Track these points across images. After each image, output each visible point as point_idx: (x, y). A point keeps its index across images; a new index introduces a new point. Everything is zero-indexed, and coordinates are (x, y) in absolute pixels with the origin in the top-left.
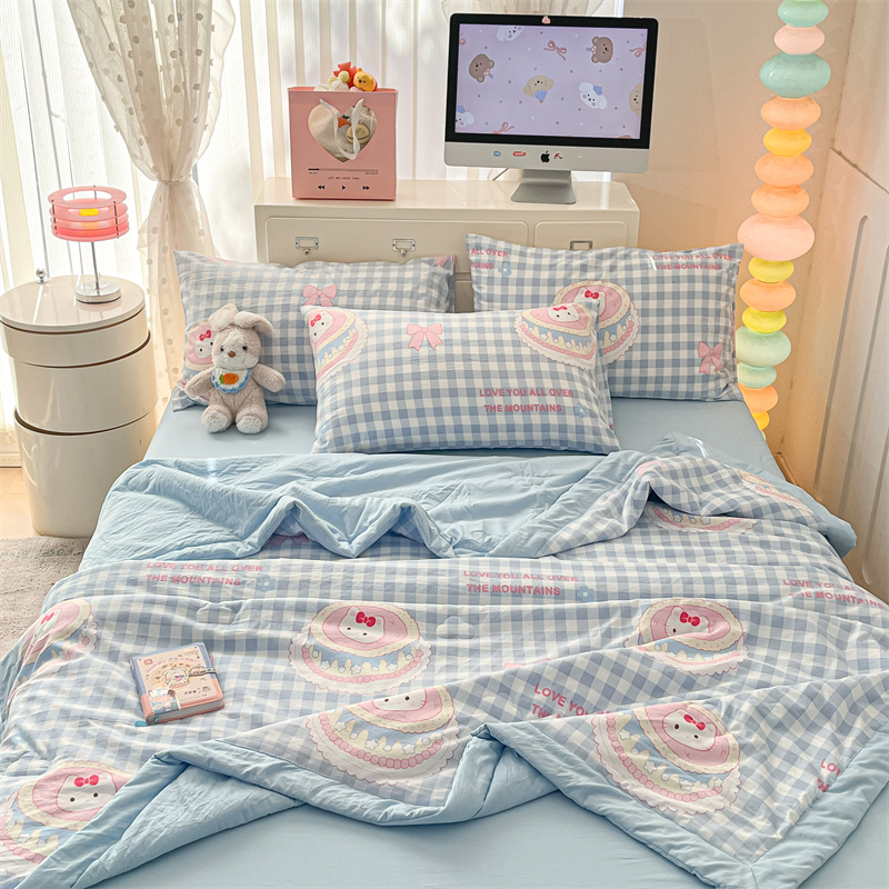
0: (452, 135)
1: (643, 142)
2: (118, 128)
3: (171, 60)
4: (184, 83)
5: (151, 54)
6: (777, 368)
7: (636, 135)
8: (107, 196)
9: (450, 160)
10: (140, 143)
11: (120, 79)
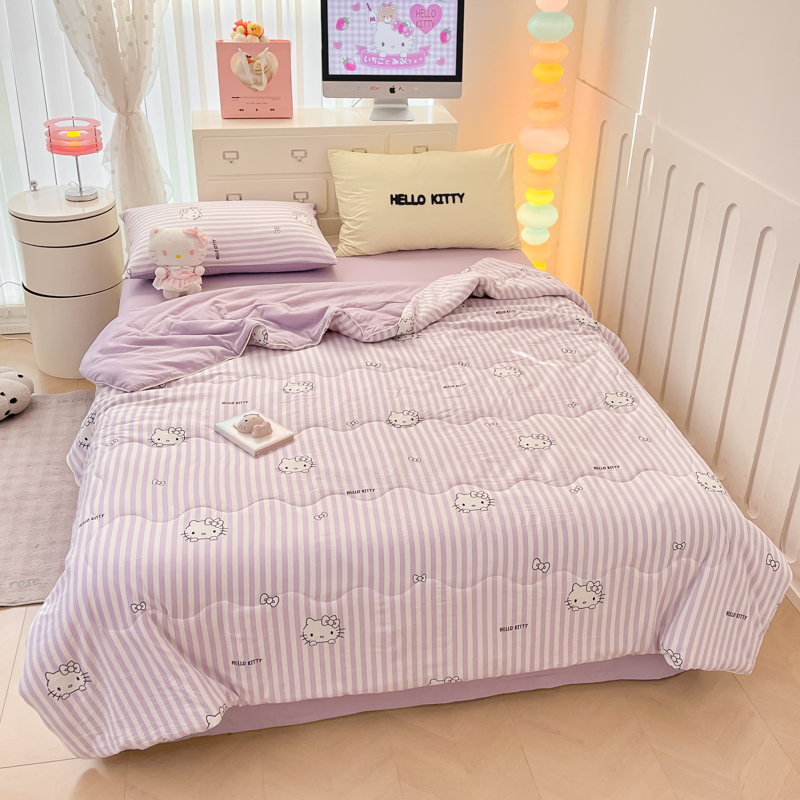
0: (327, 76)
1: (458, 77)
2: (87, 74)
3: (127, 24)
4: (137, 40)
5: (110, 19)
6: (550, 229)
7: (452, 72)
8: (86, 124)
9: (326, 94)
10: (104, 84)
11: (89, 37)
